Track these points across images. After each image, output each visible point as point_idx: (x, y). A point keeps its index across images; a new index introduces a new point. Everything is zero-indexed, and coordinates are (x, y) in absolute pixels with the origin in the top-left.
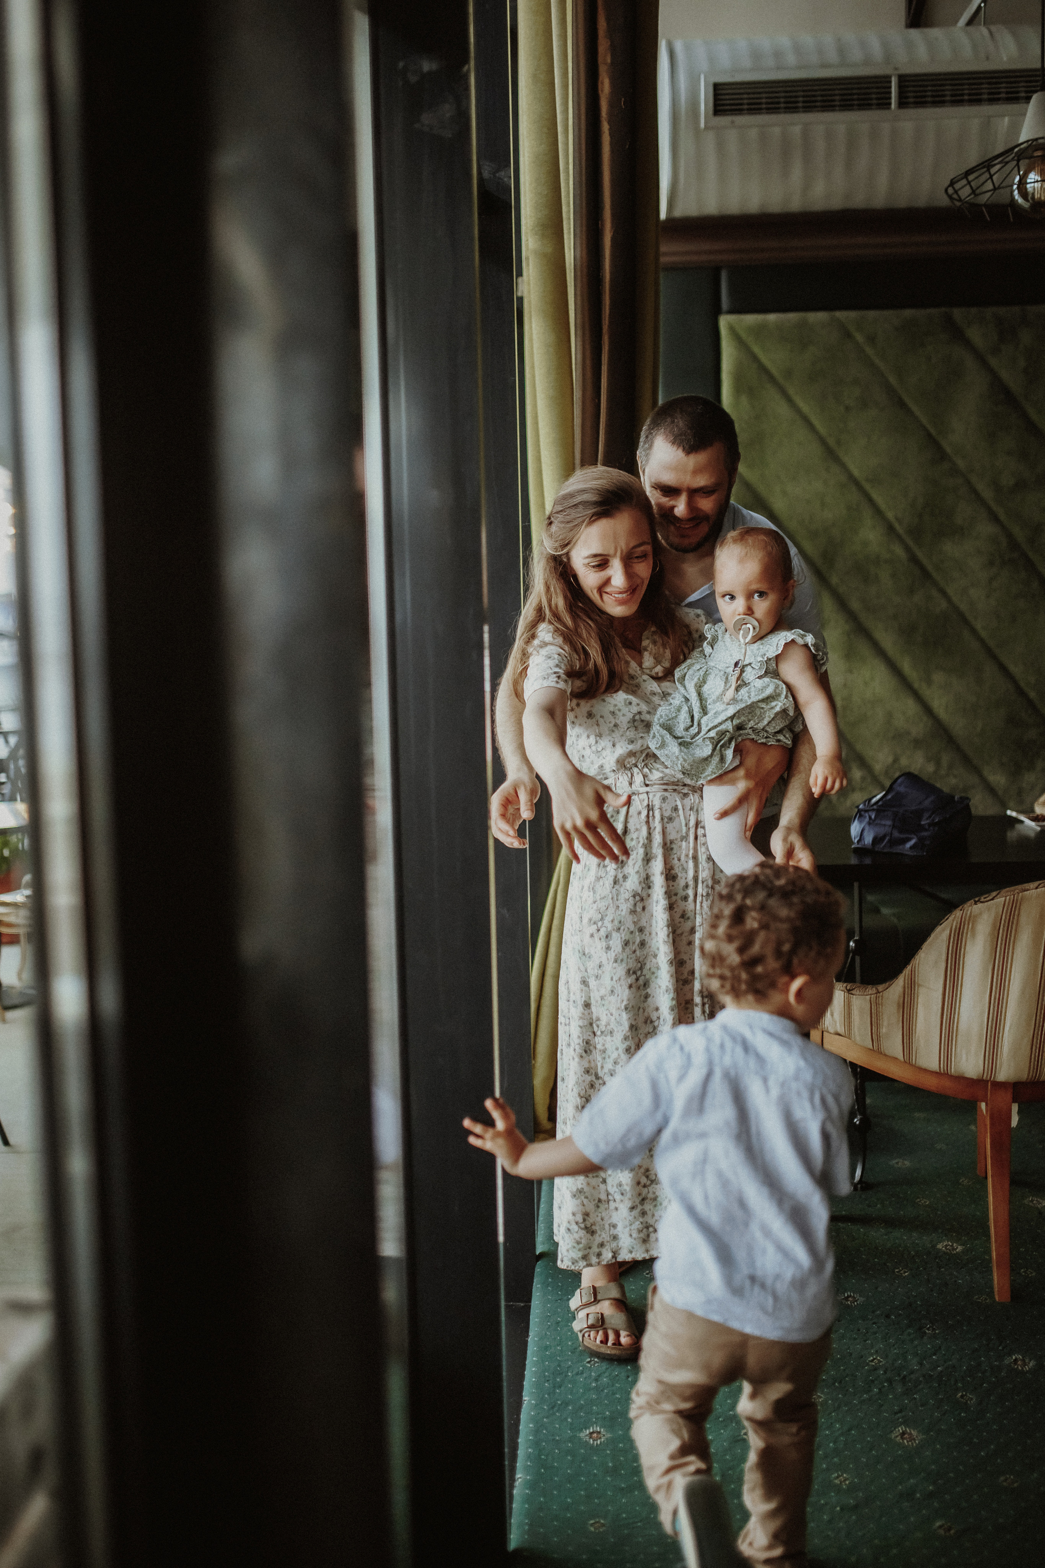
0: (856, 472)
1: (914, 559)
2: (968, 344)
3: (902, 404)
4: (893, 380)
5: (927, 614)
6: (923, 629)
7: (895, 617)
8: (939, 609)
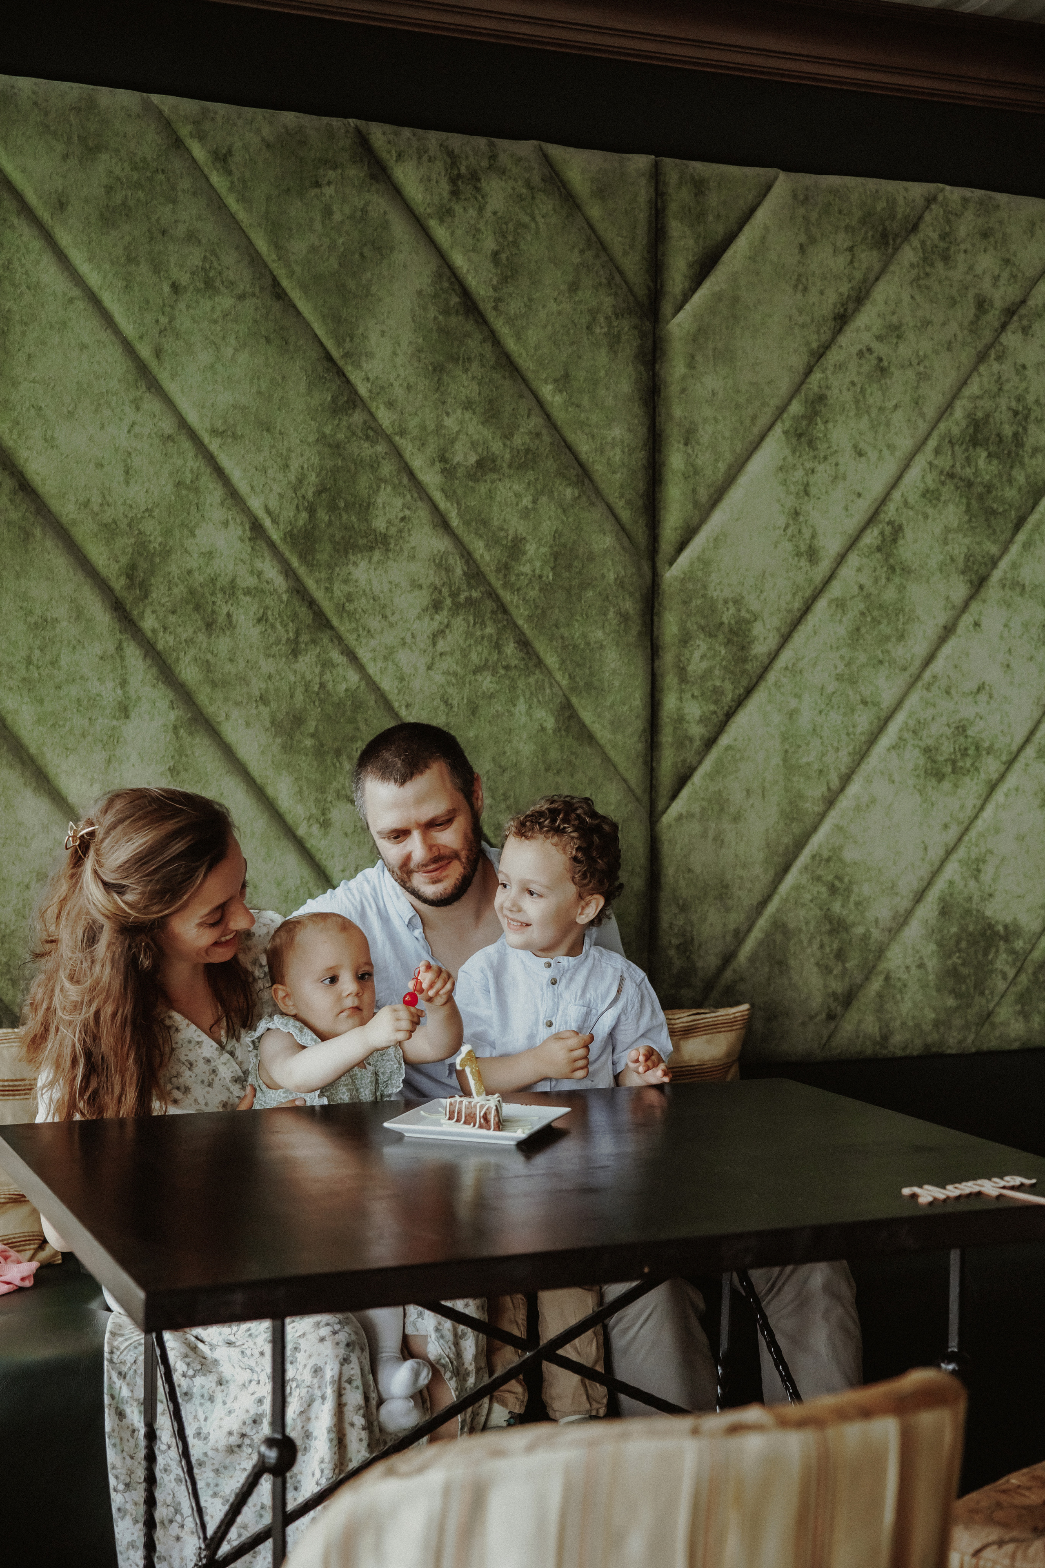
0: (192, 417)
1: (300, 591)
2: (396, 193)
3: (279, 294)
4: (262, 244)
5: (322, 696)
6: (314, 724)
7: (263, 699)
8: (344, 686)
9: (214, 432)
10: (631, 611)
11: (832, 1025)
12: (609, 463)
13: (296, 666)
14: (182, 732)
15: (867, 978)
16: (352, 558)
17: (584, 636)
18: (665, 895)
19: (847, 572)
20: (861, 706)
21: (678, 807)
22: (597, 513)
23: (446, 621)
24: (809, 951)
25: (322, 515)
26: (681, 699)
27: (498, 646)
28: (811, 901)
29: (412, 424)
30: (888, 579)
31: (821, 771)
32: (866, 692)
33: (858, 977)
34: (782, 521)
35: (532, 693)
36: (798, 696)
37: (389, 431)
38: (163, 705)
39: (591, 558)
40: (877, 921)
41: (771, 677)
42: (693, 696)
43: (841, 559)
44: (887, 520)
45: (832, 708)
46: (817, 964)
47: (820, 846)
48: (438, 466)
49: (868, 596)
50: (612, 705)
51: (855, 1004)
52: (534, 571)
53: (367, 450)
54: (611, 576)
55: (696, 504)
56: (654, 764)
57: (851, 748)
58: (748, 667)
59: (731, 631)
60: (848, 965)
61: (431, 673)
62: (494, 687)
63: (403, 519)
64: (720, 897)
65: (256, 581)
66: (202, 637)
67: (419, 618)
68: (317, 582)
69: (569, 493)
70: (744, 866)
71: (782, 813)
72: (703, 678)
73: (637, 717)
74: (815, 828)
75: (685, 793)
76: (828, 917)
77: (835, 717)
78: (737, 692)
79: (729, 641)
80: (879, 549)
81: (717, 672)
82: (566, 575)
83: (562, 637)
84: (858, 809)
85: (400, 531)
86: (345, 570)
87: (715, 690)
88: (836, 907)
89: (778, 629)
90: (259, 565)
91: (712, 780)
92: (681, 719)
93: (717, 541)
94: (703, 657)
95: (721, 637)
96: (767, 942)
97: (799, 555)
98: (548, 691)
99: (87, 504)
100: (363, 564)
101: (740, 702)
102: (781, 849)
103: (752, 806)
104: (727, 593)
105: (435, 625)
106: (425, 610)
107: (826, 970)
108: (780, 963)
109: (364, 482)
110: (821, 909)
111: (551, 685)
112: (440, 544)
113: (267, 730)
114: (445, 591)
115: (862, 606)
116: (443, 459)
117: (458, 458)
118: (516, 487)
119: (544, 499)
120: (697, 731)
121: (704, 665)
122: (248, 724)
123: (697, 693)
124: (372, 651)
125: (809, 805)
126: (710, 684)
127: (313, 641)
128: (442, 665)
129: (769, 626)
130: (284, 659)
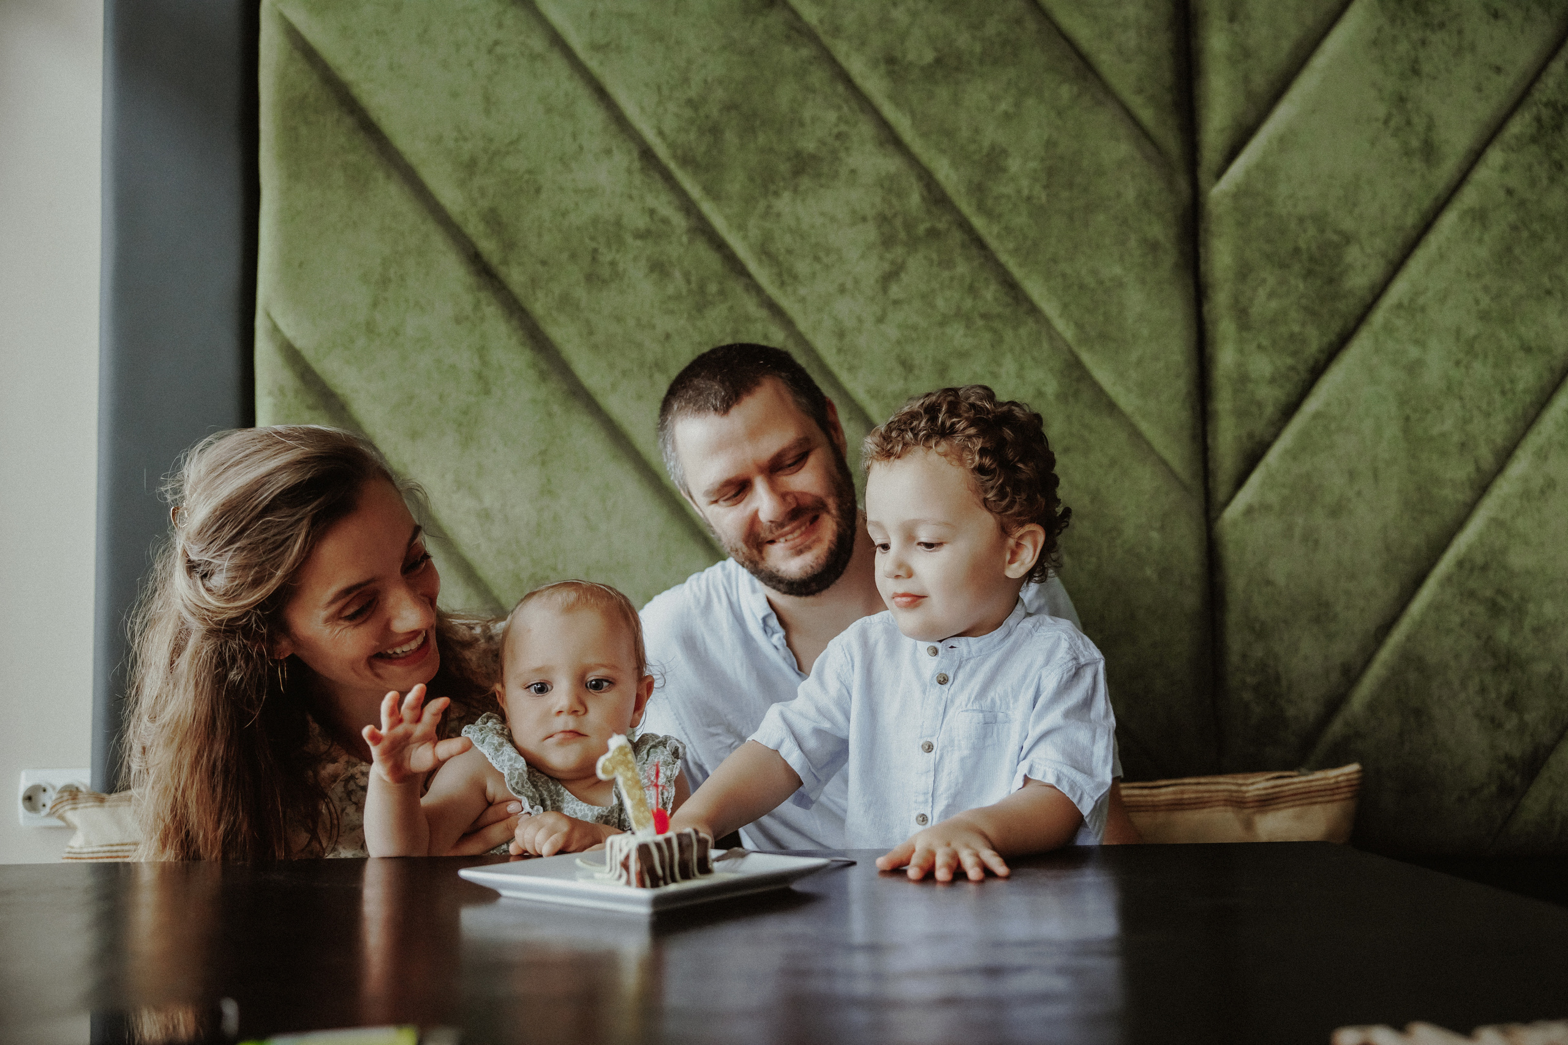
9: (596, 47)
10: (1161, 238)
11: (1508, 804)
12: (1120, 52)
13: (700, 324)
14: (556, 408)
15: (1559, 739)
16: (772, 187)
17: (1094, 272)
18: (1233, 617)
19: (1483, 174)
20: (1521, 354)
21: (1247, 495)
22: (1105, 117)
23: (900, 260)
24: (1462, 696)
25: (730, 137)
26: (1241, 351)
27: (972, 290)
28: (1462, 625)
29: (849, 20)
30: (1552, 180)
31: (1463, 445)
32: (1529, 332)
33: (1546, 735)
34: (1381, 110)
35: (1023, 349)
36: (1420, 343)
37: (820, 31)
38: (532, 374)
39: (1100, 172)
41: (1378, 317)
43: (1476, 157)
44: (1544, 99)
45: (1476, 356)
46: (1477, 715)
47: (1470, 548)
48: (883, 68)
49: (1522, 203)
50: (1139, 362)
51: (1545, 774)
52: (1019, 192)
53: (789, 55)
54: (1130, 195)
55: (1249, 95)
56: (1209, 441)
57: (1509, 412)
58: (1342, 306)
59: (1312, 259)
60: (1528, 717)
61: (882, 327)
62: (968, 343)
63: (839, 136)
64: (1317, 620)
65: (648, 219)
66: (580, 293)
67: (863, 256)
68: (727, 217)
69: (1066, 92)
70: (1352, 577)
71: (1406, 503)
72: (1273, 322)
73: (1178, 376)
74: (1460, 524)
75: (1256, 478)
76: (1489, 648)
77: (1481, 370)
78: (1326, 340)
79: (1310, 273)
80: (1534, 140)
81: (1293, 314)
82: (1065, 194)
83: (1064, 276)
84: (1526, 495)
85: (834, 152)
86: (762, 205)
87: (1292, 336)
88: (1503, 634)
89: (1384, 255)
90: (651, 201)
91: (1295, 458)
92: (1243, 379)
93: (1284, 142)
94: (1271, 295)
95: (1297, 267)
96: (1394, 681)
97: (1408, 153)
98: (1046, 345)
99: (439, 139)
100: (787, 195)
103: (1359, 494)
104: (1302, 209)
105: (886, 266)
106: (870, 247)
107: (1495, 724)
108: (1418, 712)
109: (786, 93)
110: (1478, 637)
111: (1051, 338)
112: (891, 164)
114: (898, 222)
115: (1512, 217)
116: (891, 60)
117: (911, 56)
118: (991, 87)
119: (1030, 102)
120: (1271, 396)
121: (1274, 304)
122: (640, 397)
123: (1265, 342)
124: (803, 300)
125: (1447, 492)
126: (1283, 330)
127: (722, 293)
128: (897, 317)
129: (1369, 251)
130: (685, 316)
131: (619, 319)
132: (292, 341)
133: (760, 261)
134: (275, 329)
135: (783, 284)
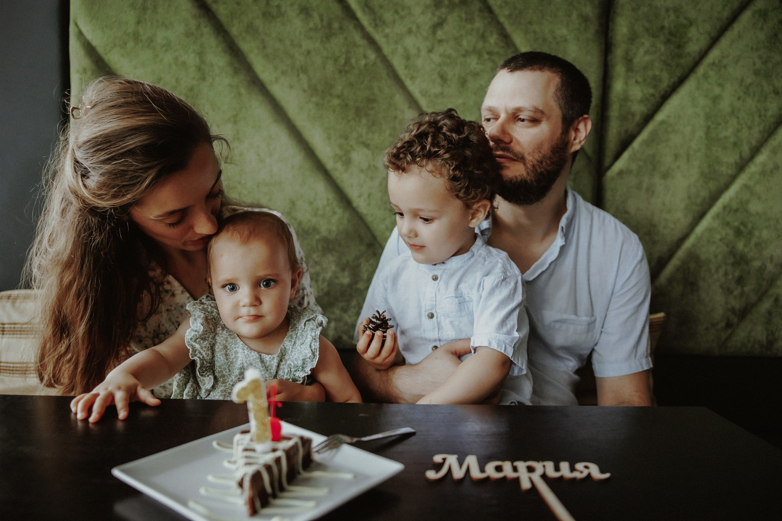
5: (347, 68)
6: (340, 88)
7: (304, 70)
8: (363, 62)
10: (591, 14)
11: (729, 332)
13: (328, 46)
14: (243, 91)
15: (760, 299)
17: (552, 32)
20: (772, 95)
21: (620, 165)
23: (444, 16)
24: (716, 277)
26: (626, 84)
27: (483, 37)
28: (721, 240)
31: (735, 143)
33: (753, 298)
36: (721, 85)
38: (229, 70)
40: (771, 258)
41: (701, 70)
42: (637, 82)
45: (749, 95)
46: (721, 287)
47: (731, 200)
51: (748, 317)
57: (761, 128)
58: (683, 61)
59: (671, 33)
60: (746, 289)
61: (432, 55)
62: (479, 68)
66: (259, 23)
67: (423, 13)
71: (702, 174)
72: (645, 68)
74: (727, 186)
75: (626, 155)
76: (732, 252)
77: (751, 103)
78: (672, 80)
79: (668, 41)
81: (657, 64)
83: (535, 32)
84: (763, 173)
87: (655, 78)
88: (740, 245)
89: (709, 33)
91: (648, 145)
92: (625, 99)
94: (647, 52)
95: (662, 38)
96: (683, 268)
101: (674, 88)
102: (699, 201)
103: (678, 167)
104: (669, 3)
105: (436, 19)
106: (427, 7)
107: (728, 291)
108: (692, 284)
110: (728, 246)
113: (304, 91)
121: (647, 58)
122: (291, 87)
123: (640, 79)
124: (387, 36)
125: (723, 169)
126: (650, 73)
127: (341, 28)
128: (440, 49)
129: (701, 30)
130: (319, 40)
131: (281, 40)
132: (91, 42)
133: (364, 11)
134: (80, 33)
135: (376, 26)
